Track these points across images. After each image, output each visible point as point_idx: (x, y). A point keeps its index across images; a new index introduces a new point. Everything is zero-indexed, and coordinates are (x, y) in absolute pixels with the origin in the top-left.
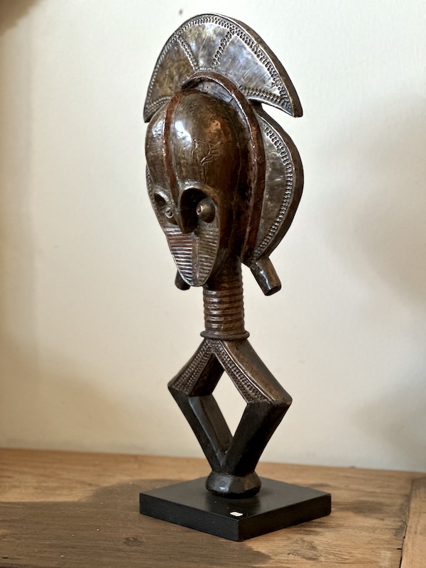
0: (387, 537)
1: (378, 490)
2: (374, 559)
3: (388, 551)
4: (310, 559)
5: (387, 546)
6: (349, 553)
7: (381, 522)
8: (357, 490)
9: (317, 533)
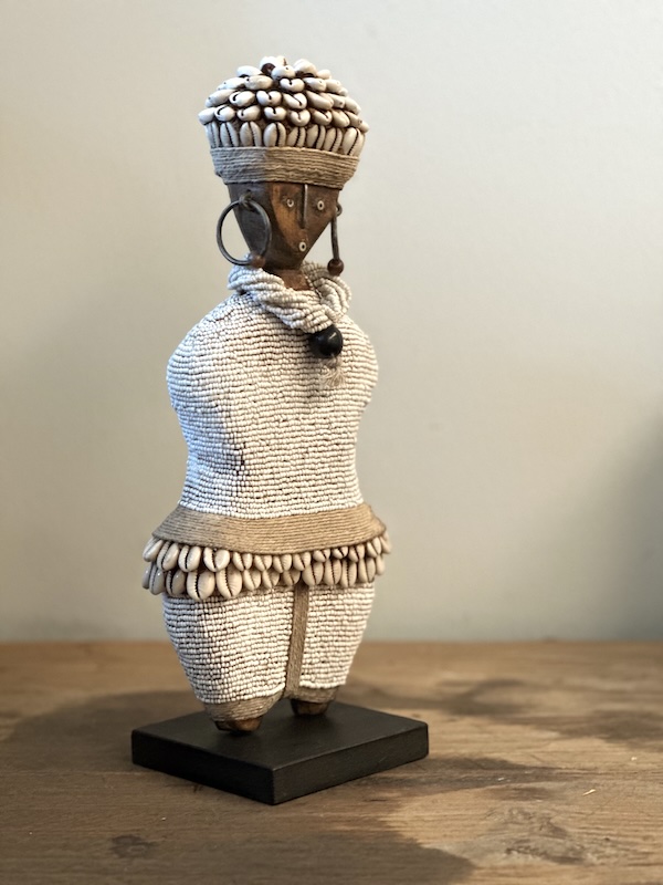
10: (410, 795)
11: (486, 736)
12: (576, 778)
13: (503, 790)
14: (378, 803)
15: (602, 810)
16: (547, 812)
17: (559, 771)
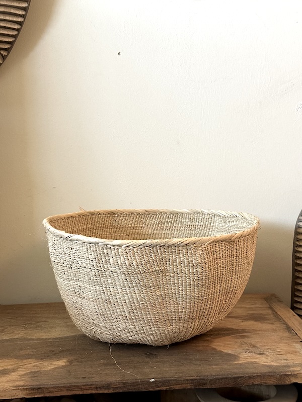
0: (287, 334)
1: (252, 306)
2: (294, 350)
3: (296, 343)
4: (260, 354)
5: (292, 340)
6: (277, 347)
7: (273, 326)
8: (241, 308)
9: (248, 337)
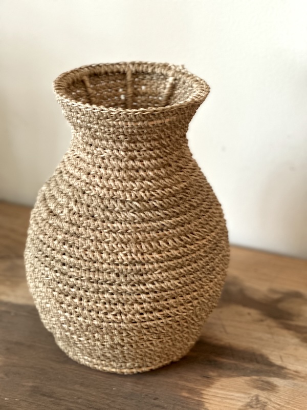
10: (220, 376)
11: (269, 336)
12: (290, 378)
13: (257, 380)
14: (205, 379)
15: (288, 403)
16: (266, 400)
17: (286, 371)
